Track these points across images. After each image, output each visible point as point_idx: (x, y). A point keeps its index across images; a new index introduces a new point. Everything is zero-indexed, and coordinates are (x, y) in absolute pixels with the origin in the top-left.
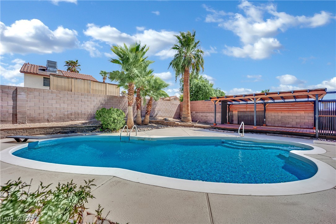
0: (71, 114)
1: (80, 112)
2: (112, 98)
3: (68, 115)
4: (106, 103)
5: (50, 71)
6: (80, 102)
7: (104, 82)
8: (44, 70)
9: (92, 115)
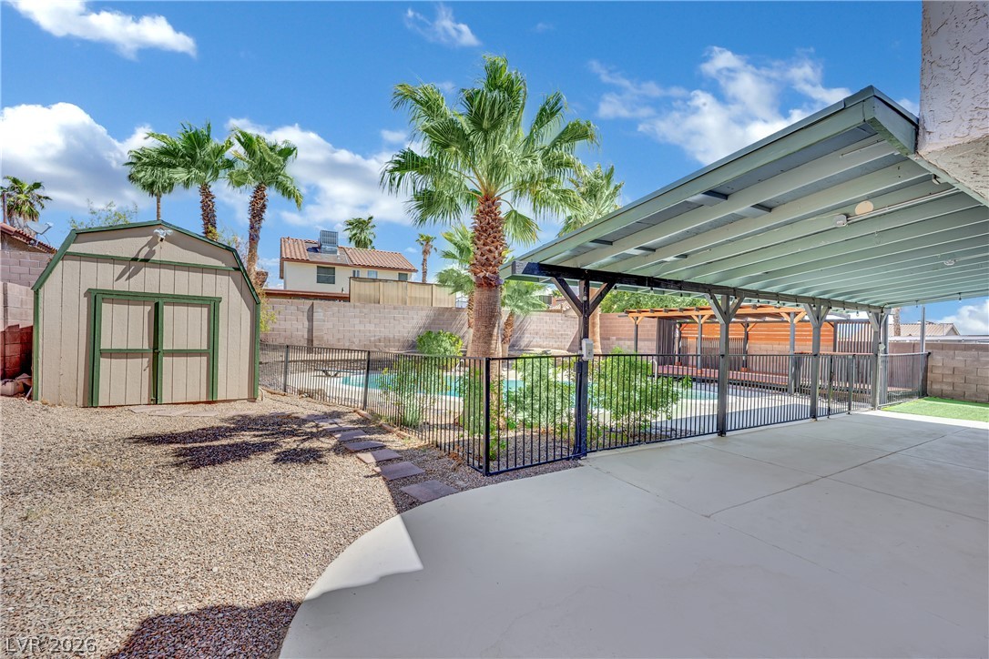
0: (380, 341)
1: (391, 336)
2: (442, 311)
3: (375, 341)
4: (433, 322)
5: (326, 252)
6: (392, 321)
7: (424, 283)
8: (315, 250)
9: (410, 342)
